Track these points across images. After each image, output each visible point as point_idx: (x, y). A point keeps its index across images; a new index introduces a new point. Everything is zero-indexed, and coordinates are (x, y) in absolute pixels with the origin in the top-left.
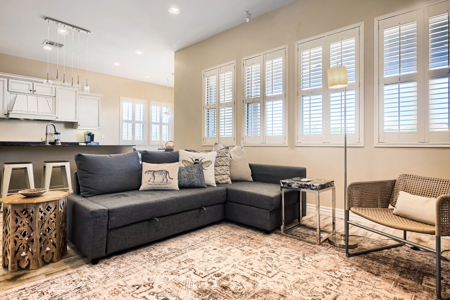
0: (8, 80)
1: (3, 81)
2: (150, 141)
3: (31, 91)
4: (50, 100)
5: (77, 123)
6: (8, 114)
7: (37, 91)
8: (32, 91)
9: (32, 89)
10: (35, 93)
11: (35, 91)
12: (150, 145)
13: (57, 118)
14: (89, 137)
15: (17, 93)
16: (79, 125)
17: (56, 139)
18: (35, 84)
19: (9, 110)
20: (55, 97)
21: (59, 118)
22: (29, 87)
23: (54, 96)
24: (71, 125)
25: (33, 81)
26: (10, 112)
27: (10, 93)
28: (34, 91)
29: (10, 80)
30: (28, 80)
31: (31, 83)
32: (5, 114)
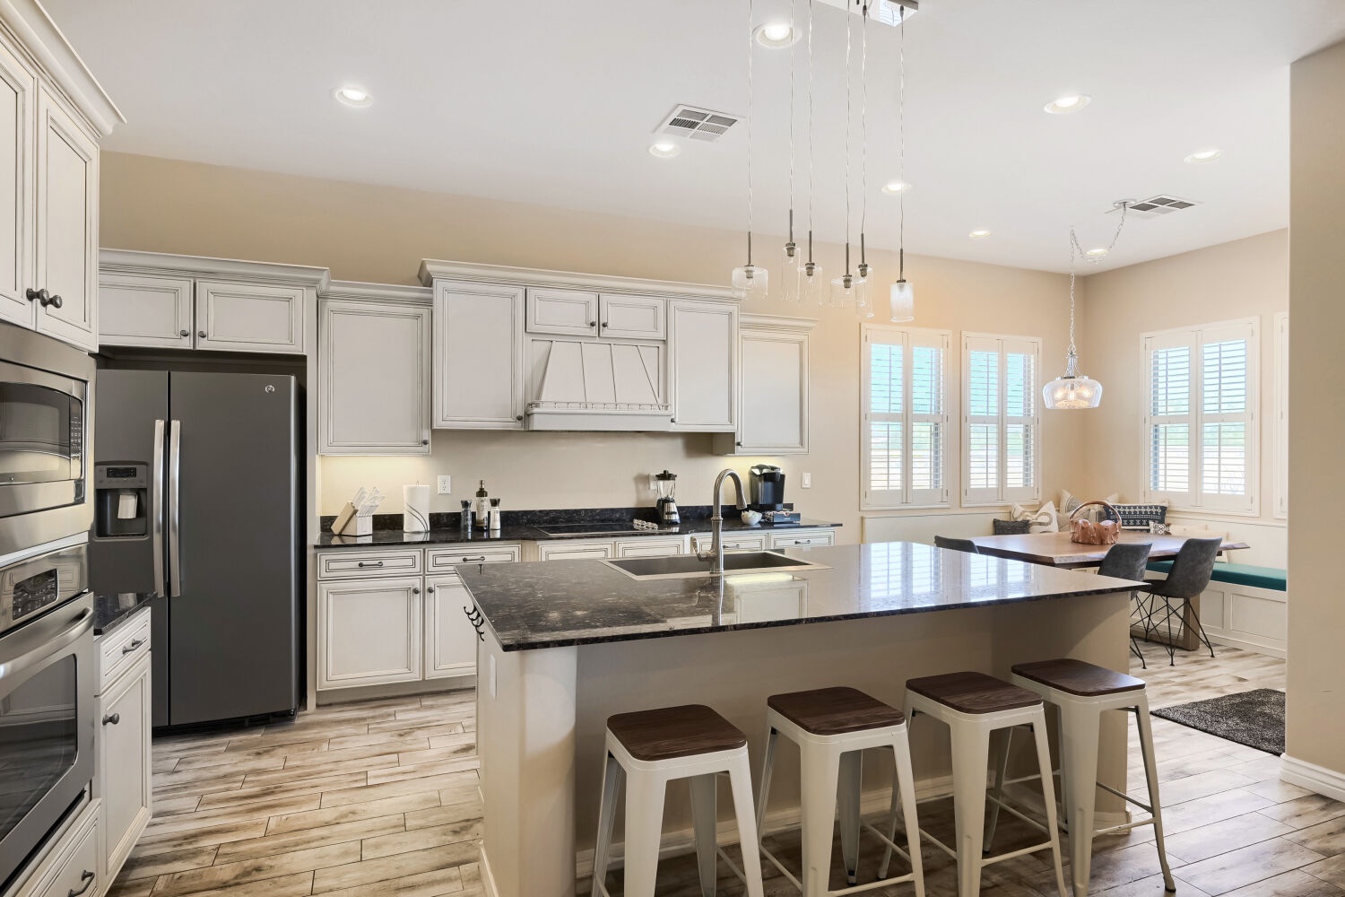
0: (526, 290)
1: (513, 297)
2: (963, 492)
3: (593, 324)
4: (650, 354)
5: (733, 435)
6: (528, 415)
7: (609, 325)
8: (595, 328)
9: (594, 319)
10: (605, 332)
11: (604, 325)
12: (963, 505)
13: (672, 421)
14: (770, 484)
15: (550, 337)
16: (739, 444)
17: (664, 496)
18: (604, 298)
19: (530, 401)
20: (665, 342)
21: (677, 420)
22: (587, 310)
23: (662, 337)
24: (707, 444)
25: (599, 291)
26: (535, 410)
27: (530, 338)
28: (601, 327)
29: (532, 293)
30: (583, 288)
31: (593, 298)
32: (519, 418)
